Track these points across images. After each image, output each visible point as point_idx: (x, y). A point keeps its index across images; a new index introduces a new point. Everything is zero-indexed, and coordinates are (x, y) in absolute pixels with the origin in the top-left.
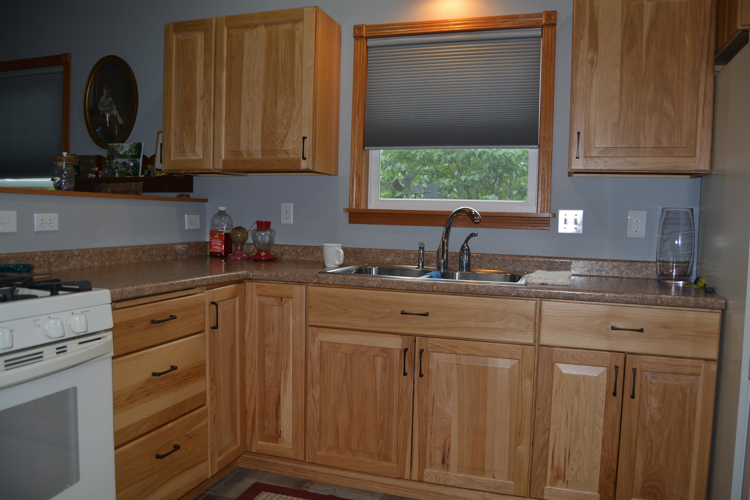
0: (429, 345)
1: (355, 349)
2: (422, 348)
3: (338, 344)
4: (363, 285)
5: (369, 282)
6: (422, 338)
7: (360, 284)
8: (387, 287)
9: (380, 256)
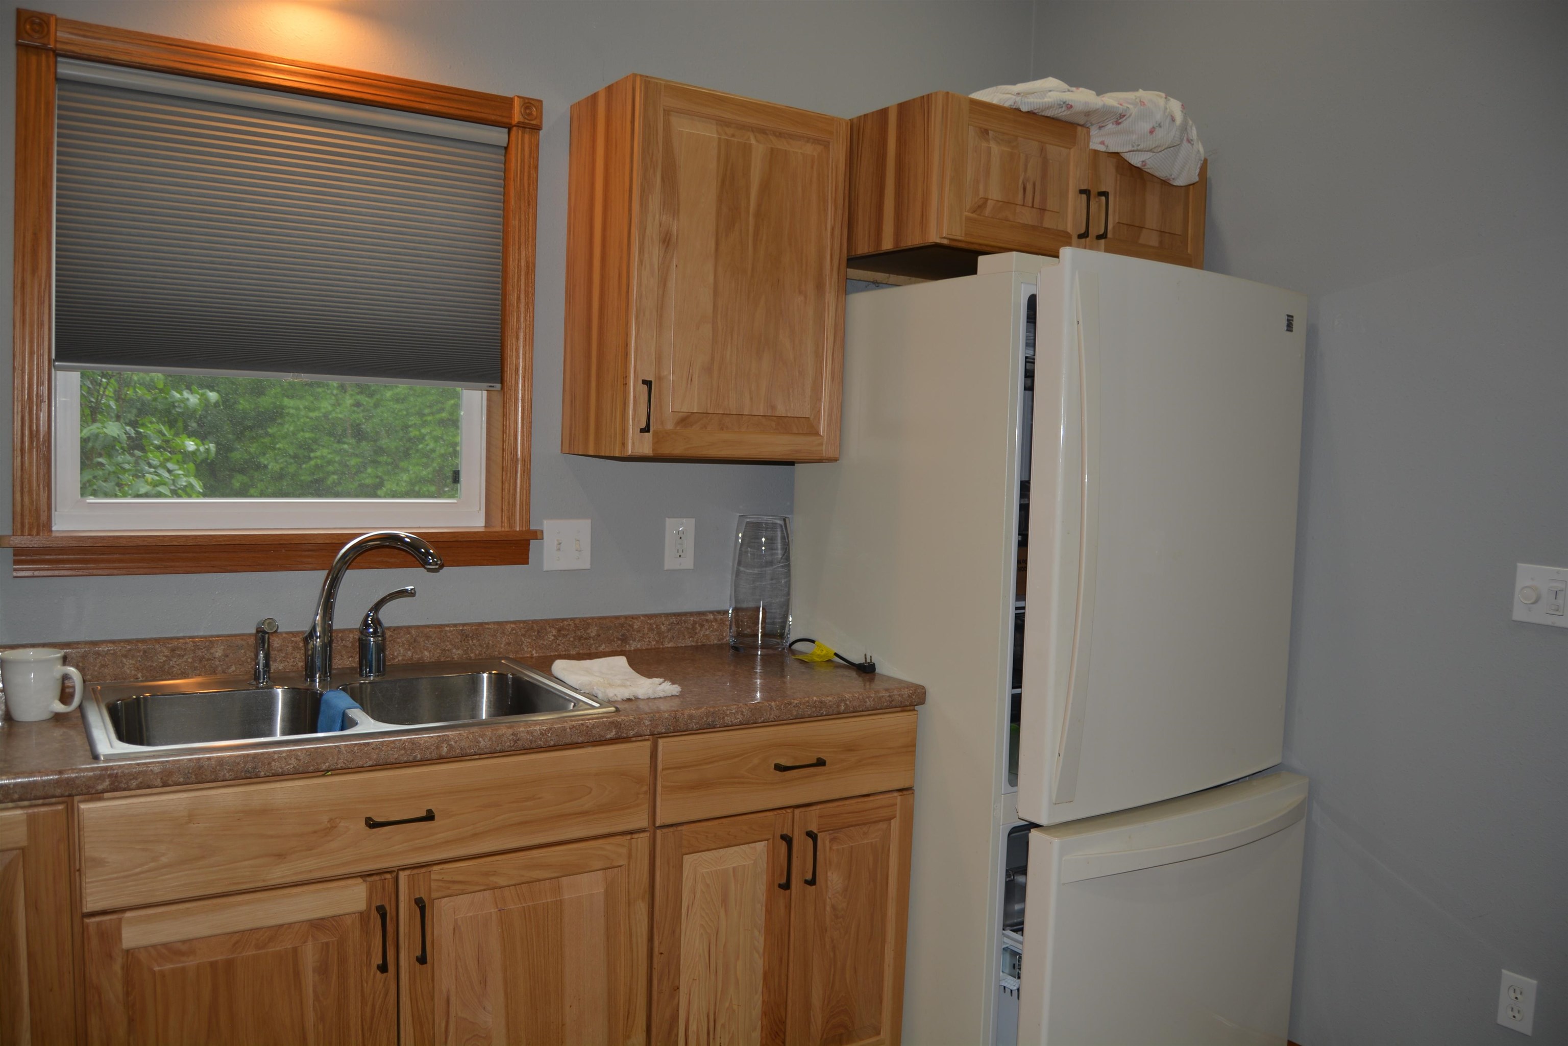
0: (433, 885)
1: (237, 942)
2: (417, 896)
3: (184, 942)
4: (256, 774)
5: (273, 763)
6: (415, 871)
7: (247, 771)
8: (324, 767)
9: (124, 660)
